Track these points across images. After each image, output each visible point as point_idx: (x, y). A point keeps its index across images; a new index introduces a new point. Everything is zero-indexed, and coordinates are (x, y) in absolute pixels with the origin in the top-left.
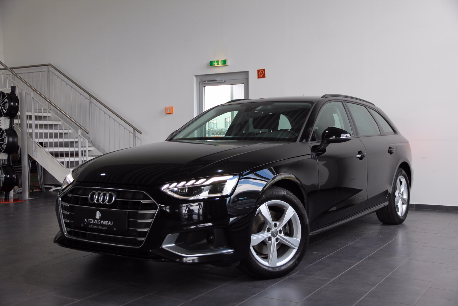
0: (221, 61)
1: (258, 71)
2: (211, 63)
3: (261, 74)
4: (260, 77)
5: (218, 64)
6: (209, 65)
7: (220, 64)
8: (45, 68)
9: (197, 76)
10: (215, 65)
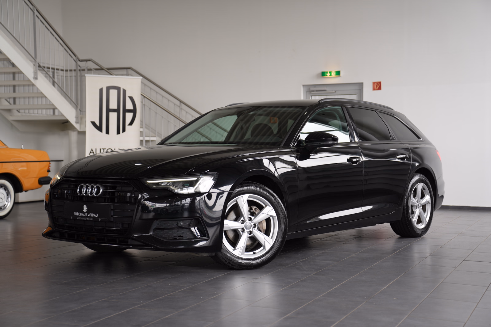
0: (334, 72)
1: (374, 83)
2: (323, 74)
3: (378, 86)
4: (375, 89)
5: (331, 75)
6: (321, 75)
7: (333, 74)
8: (125, 72)
9: (304, 86)
10: (327, 76)
